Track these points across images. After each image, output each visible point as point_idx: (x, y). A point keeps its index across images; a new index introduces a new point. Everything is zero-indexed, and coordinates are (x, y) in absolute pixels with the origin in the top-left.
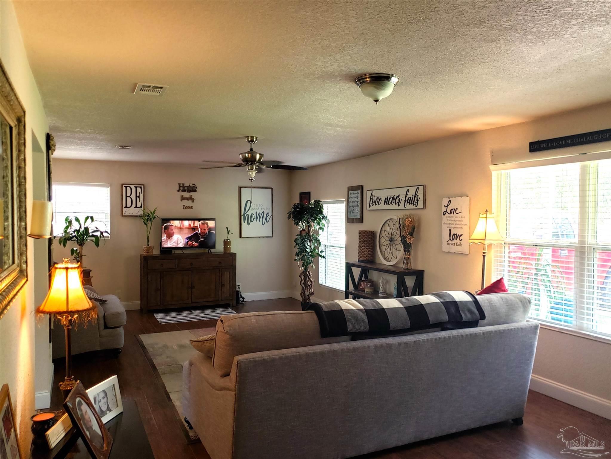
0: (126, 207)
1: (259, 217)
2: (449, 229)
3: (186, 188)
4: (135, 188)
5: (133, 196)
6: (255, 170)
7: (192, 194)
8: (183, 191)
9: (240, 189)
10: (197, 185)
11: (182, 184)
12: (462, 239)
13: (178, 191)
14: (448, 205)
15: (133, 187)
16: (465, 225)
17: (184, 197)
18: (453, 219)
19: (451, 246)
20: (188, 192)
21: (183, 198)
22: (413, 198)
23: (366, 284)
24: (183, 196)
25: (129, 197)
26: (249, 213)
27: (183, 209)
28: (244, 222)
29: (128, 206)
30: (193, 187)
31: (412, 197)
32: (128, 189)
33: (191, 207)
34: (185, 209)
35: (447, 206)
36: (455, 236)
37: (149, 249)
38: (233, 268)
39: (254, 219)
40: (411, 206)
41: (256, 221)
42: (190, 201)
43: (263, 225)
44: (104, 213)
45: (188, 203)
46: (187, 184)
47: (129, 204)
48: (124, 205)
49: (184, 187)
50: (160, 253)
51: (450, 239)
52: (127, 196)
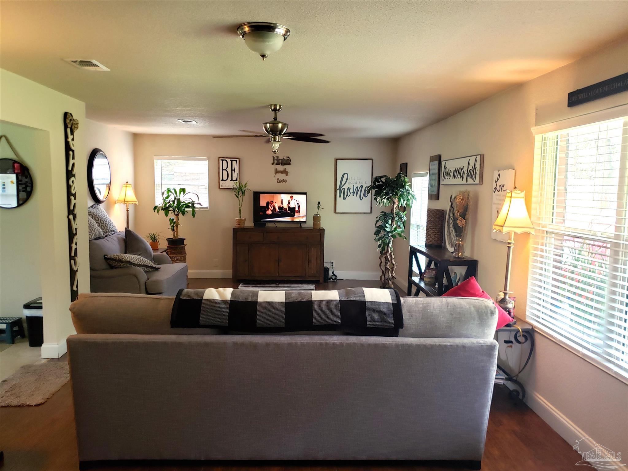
0: (223, 180)
1: (355, 191)
3: (280, 161)
4: (231, 161)
5: (229, 170)
6: (278, 141)
7: (286, 167)
8: (276, 164)
9: (336, 160)
10: (291, 158)
11: (277, 157)
13: (273, 164)
15: (228, 160)
17: (278, 170)
18: (500, 198)
20: (282, 165)
21: (277, 172)
23: (431, 272)
24: (276, 169)
25: (226, 170)
26: (346, 187)
27: (278, 182)
28: (340, 197)
29: (224, 179)
30: (287, 159)
31: (472, 169)
32: (225, 162)
33: (285, 181)
34: (279, 182)
35: (497, 182)
37: (241, 221)
38: (320, 244)
39: (351, 193)
40: (471, 181)
41: (353, 196)
42: (284, 175)
43: (361, 200)
44: (204, 185)
45: (282, 176)
46: (281, 157)
47: (225, 177)
48: (221, 178)
49: (278, 160)
50: (254, 226)
52: (224, 169)
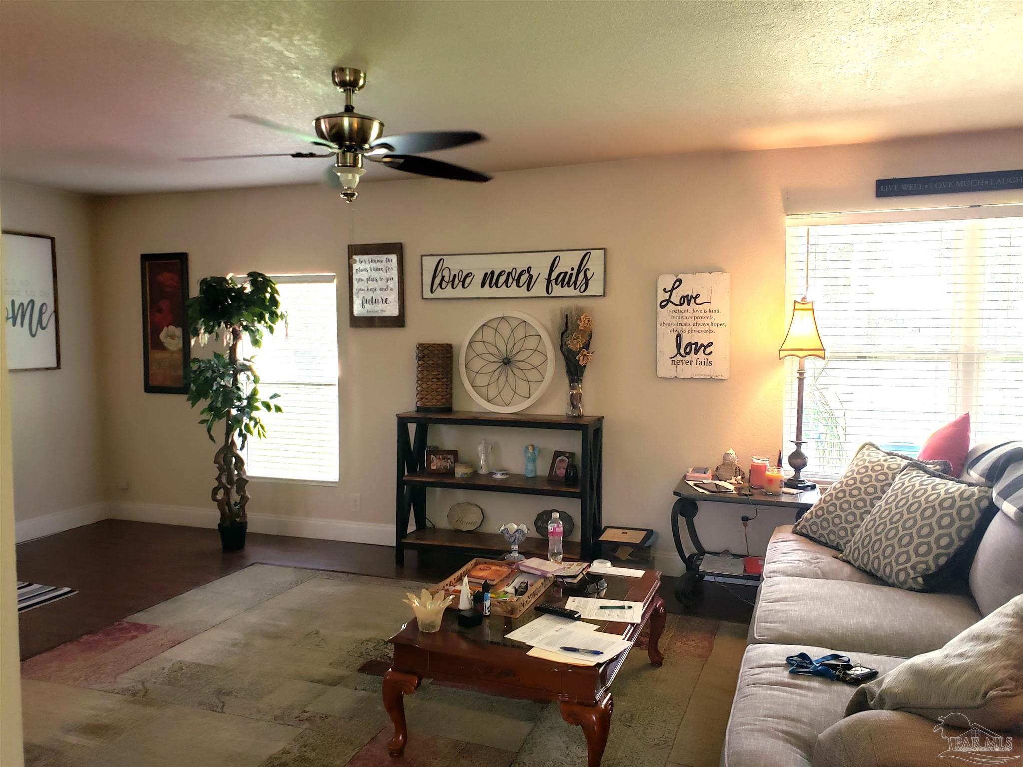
1: (20, 313)
2: (676, 334)
12: (711, 352)
14: (673, 288)
16: (718, 325)
18: (686, 314)
19: (680, 366)
22: (572, 274)
31: (570, 272)
35: (671, 291)
36: (694, 346)
40: (569, 291)
41: (14, 325)
43: (33, 336)
51: (679, 352)
